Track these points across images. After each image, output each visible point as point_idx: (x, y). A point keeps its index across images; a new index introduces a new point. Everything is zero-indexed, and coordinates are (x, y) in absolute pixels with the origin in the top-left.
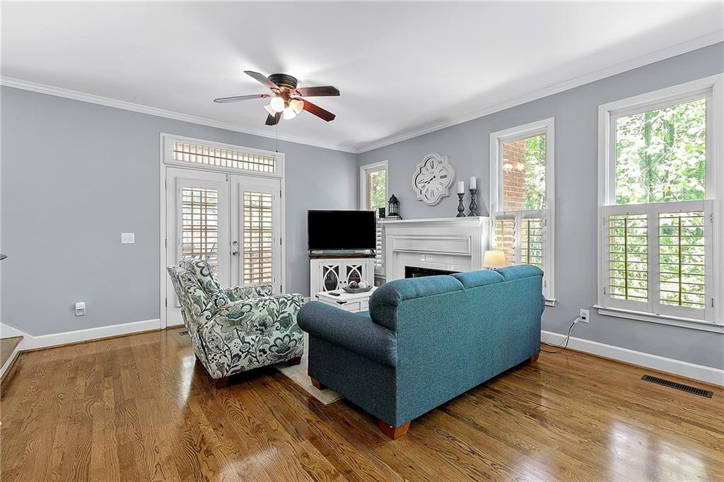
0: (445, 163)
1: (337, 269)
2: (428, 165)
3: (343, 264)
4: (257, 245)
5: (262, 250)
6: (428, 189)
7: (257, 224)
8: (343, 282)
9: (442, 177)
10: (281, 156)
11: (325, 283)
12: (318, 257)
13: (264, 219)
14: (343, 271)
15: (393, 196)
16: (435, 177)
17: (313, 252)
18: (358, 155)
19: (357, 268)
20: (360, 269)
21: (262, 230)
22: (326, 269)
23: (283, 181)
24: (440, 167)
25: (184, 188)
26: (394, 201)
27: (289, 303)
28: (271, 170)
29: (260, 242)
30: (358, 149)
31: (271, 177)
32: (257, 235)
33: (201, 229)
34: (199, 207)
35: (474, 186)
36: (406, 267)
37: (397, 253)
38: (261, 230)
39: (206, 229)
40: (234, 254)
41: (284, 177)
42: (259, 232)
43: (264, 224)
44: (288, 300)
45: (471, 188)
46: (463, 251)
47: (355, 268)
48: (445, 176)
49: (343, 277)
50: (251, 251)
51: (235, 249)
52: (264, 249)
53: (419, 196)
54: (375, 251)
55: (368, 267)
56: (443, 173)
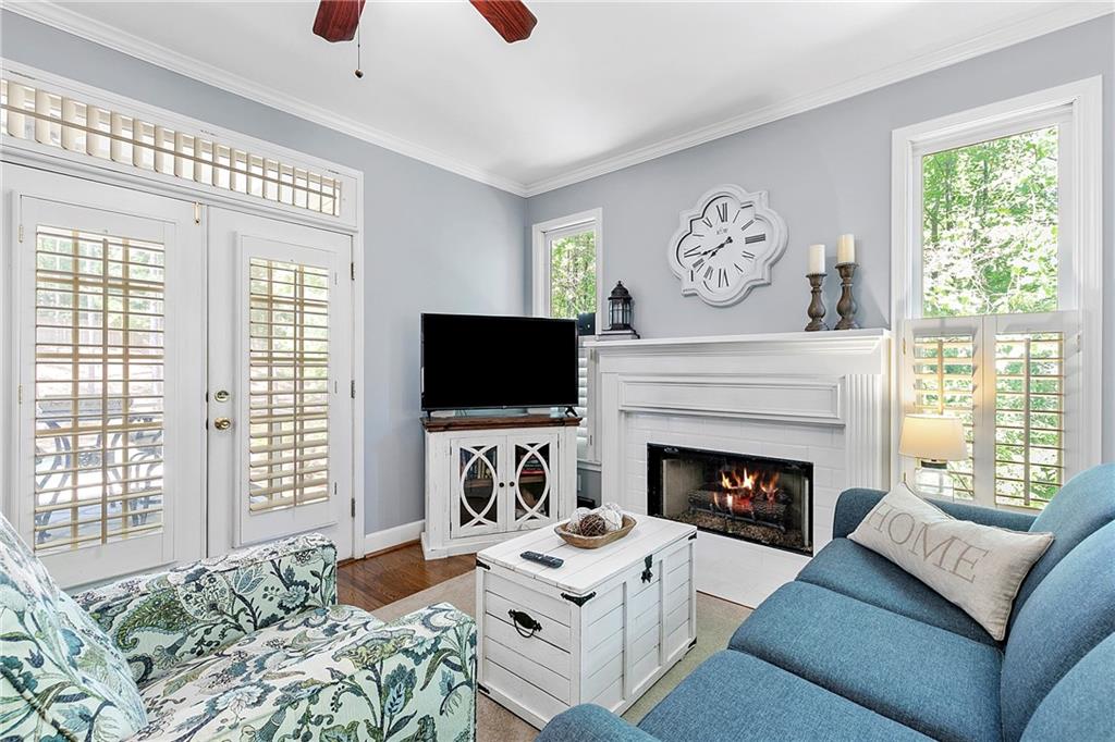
0: (761, 208)
1: (491, 454)
2: (712, 214)
3: (505, 441)
4: (290, 399)
5: (302, 414)
6: (710, 270)
7: (289, 345)
8: (507, 484)
9: (749, 241)
10: (353, 178)
11: (465, 489)
12: (448, 426)
13: (308, 333)
14: (506, 458)
15: (620, 285)
16: (730, 240)
17: (432, 414)
18: (526, 200)
19: (540, 451)
20: (545, 451)
21: (302, 359)
22: (466, 455)
23: (359, 239)
24: (746, 216)
25: (40, 229)
26: (622, 296)
27: (421, 671)
28: (328, 208)
29: (295, 393)
30: (526, 185)
31: (327, 228)
32: (289, 372)
33: (105, 356)
34: (100, 290)
35: (848, 257)
36: (649, 445)
37: (628, 414)
38: (299, 361)
39: (126, 356)
40: (218, 426)
41: (360, 228)
42: (295, 366)
43: (308, 346)
44: (418, 659)
45: (842, 261)
46: (822, 413)
47: (534, 451)
48: (762, 238)
49: (506, 473)
50: (272, 416)
51: (220, 411)
52: (307, 409)
53: (687, 285)
54: (576, 409)
55: (565, 447)
56: (753, 231)
